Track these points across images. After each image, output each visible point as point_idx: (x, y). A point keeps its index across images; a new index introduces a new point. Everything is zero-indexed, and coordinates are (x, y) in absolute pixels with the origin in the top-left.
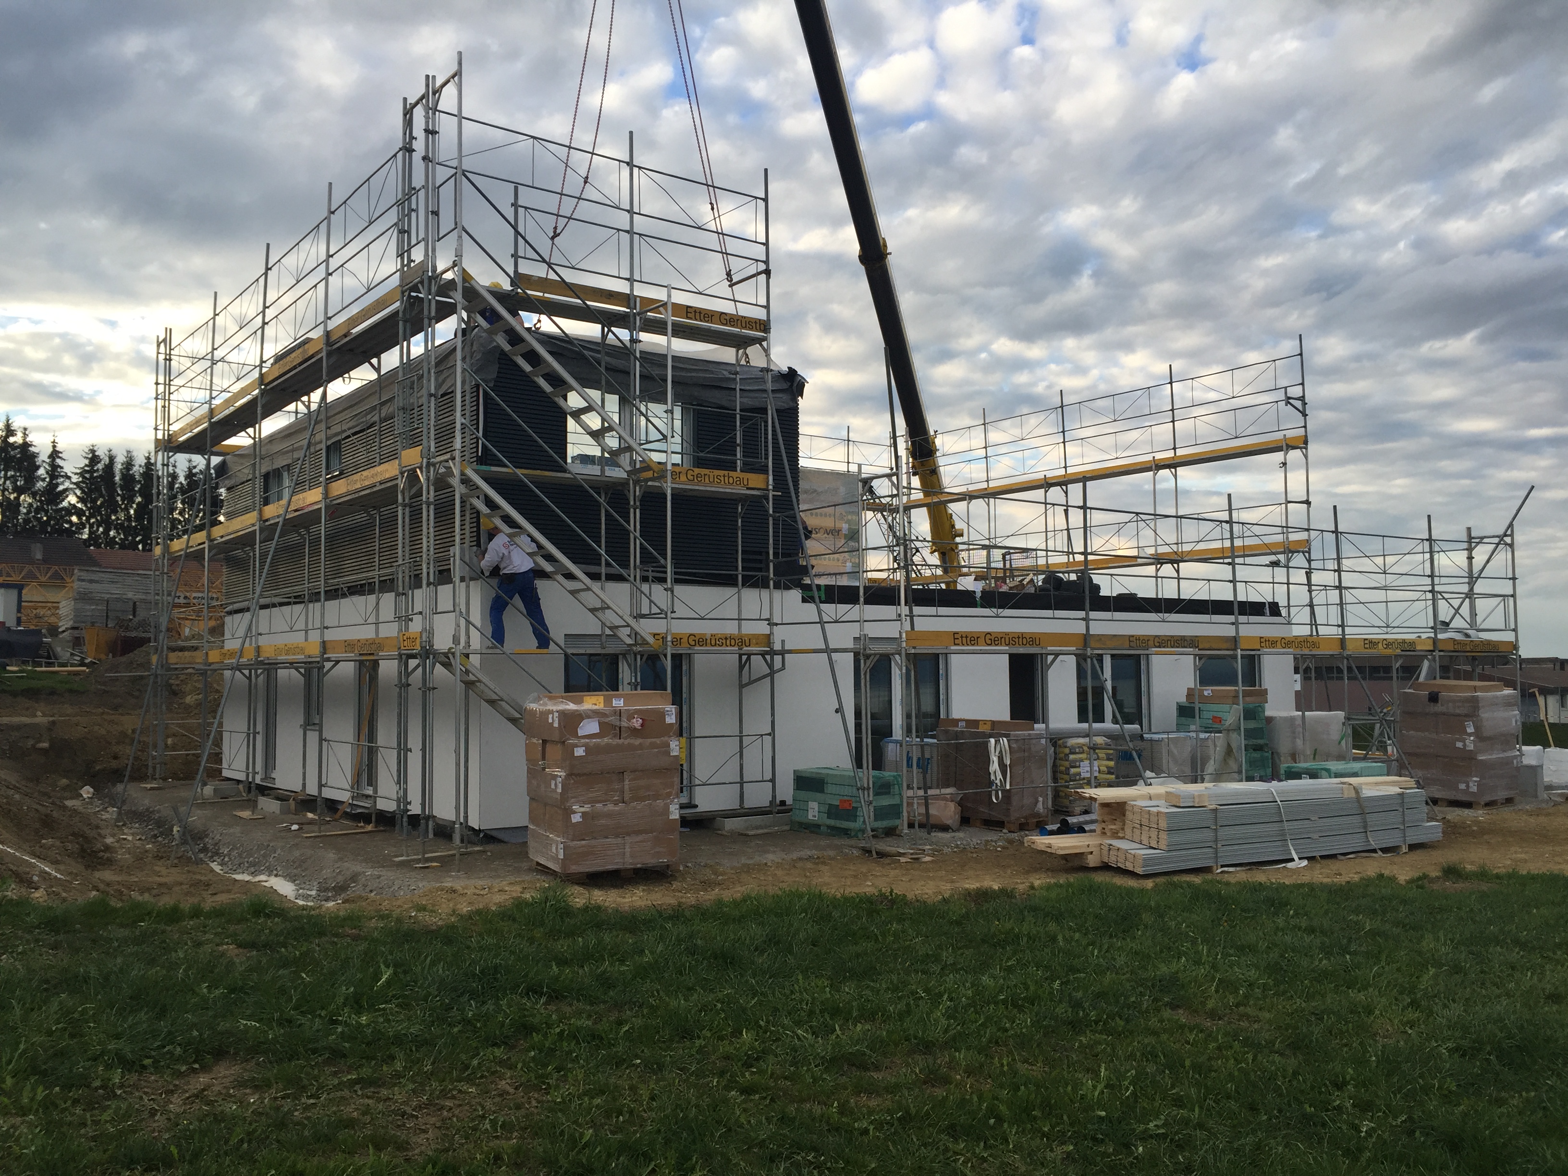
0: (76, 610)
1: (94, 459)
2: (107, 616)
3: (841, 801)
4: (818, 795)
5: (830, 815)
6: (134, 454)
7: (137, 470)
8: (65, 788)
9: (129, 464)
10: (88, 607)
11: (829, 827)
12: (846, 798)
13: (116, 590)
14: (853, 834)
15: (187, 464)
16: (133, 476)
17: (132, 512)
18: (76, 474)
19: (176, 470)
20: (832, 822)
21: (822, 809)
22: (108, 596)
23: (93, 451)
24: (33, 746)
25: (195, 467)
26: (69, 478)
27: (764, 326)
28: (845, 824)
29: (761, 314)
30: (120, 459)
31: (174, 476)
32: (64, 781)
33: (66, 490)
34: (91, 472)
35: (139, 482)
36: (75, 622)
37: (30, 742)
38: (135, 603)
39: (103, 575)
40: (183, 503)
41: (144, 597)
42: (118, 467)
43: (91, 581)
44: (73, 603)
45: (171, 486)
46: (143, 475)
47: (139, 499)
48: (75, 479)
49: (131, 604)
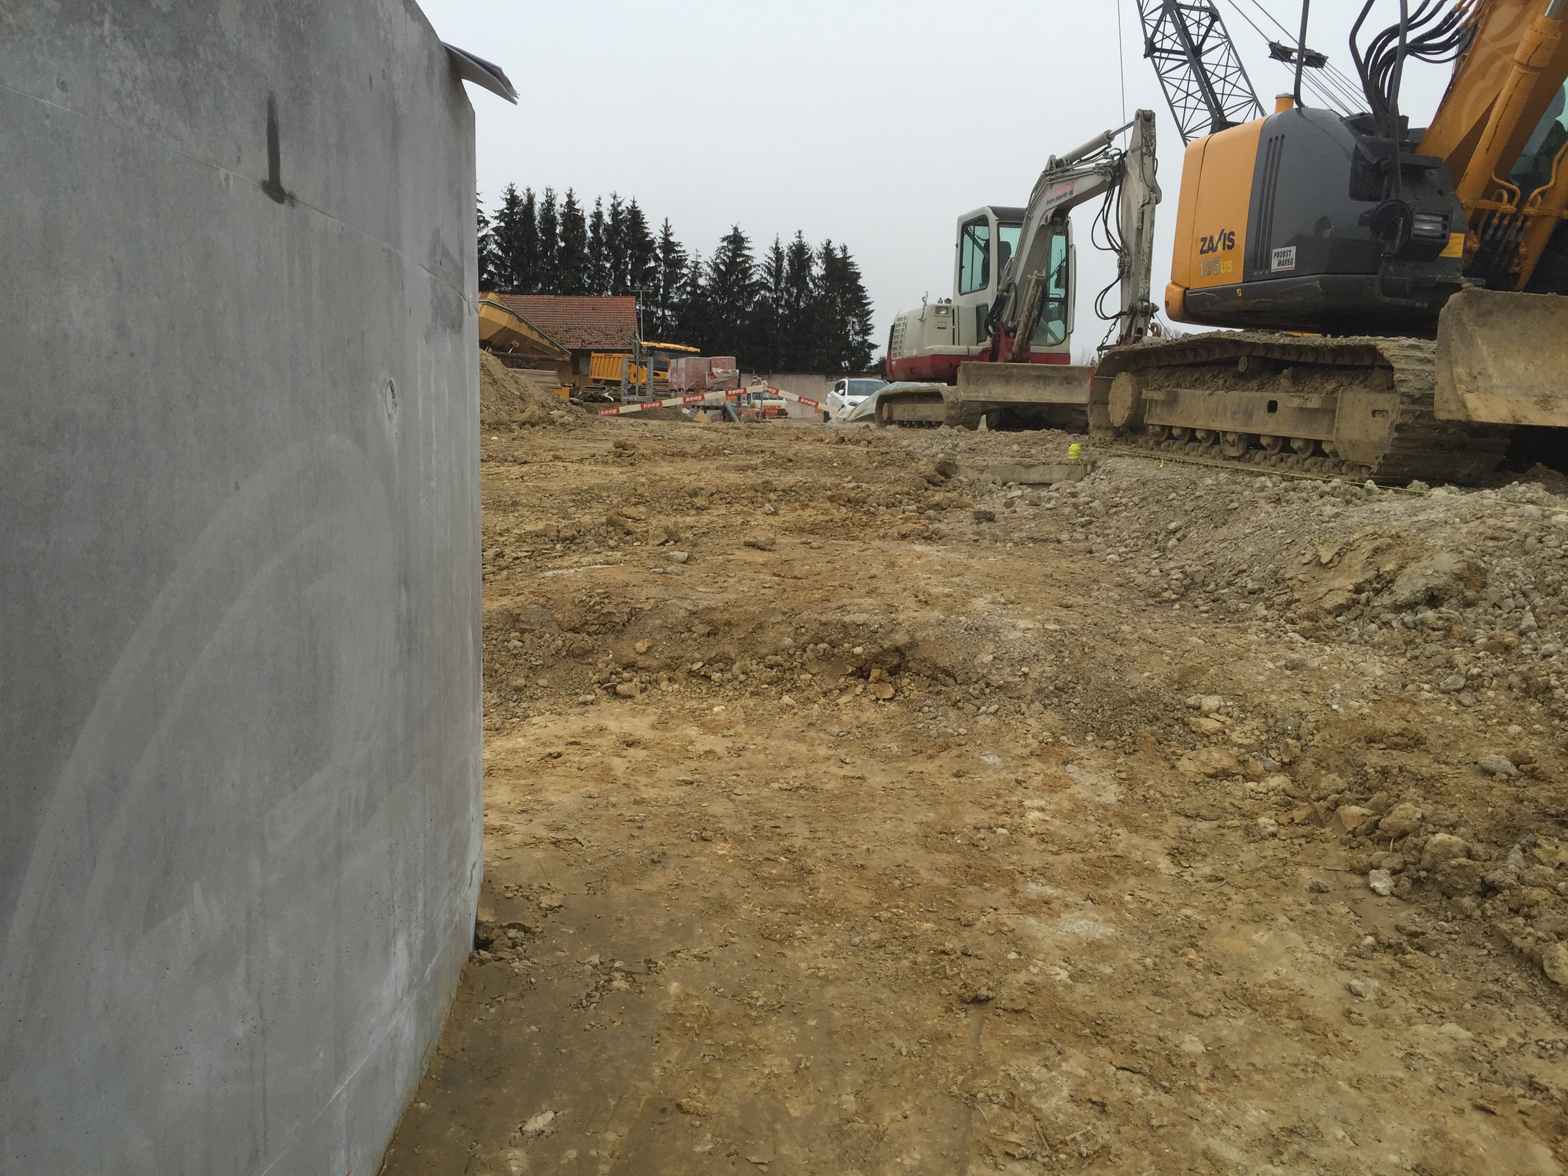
1: (513, 201)
6: (555, 192)
7: (559, 209)
9: (549, 204)
15: (612, 201)
16: (554, 217)
18: (496, 218)
19: (602, 209)
23: (511, 192)
25: (619, 204)
26: (487, 223)
30: (540, 199)
31: (598, 215)
33: (486, 236)
34: (512, 214)
35: (561, 224)
42: (537, 208)
45: (595, 227)
46: (563, 215)
47: (561, 244)
48: (494, 223)
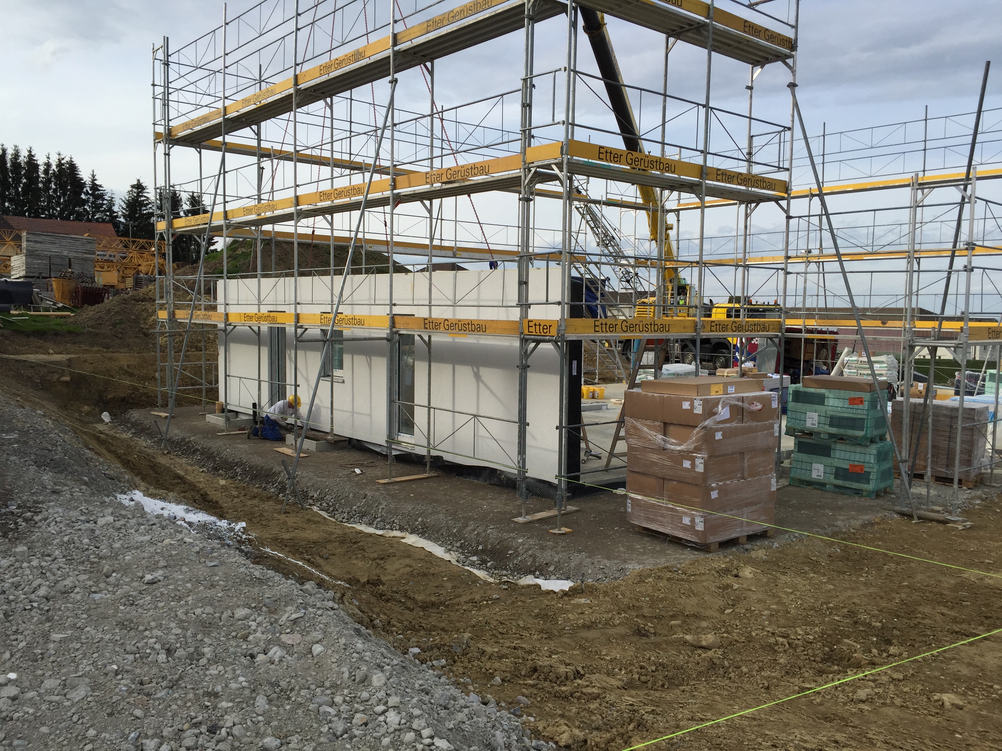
0: (27, 264)
2: (50, 269)
3: (851, 466)
4: (826, 458)
5: (837, 476)
7: (23, 159)
8: (88, 414)
9: (16, 155)
10: (35, 261)
11: (836, 486)
12: (856, 463)
13: (55, 249)
14: (864, 493)
16: (20, 163)
17: (20, 189)
20: (840, 482)
21: (828, 470)
22: (49, 253)
24: (58, 379)
27: (792, 45)
28: (855, 485)
29: (789, 33)
31: (48, 165)
32: (86, 408)
35: (24, 168)
36: (26, 272)
37: (56, 377)
38: (70, 259)
39: (45, 238)
40: (55, 184)
41: (76, 255)
42: (9, 157)
43: (36, 242)
44: (24, 258)
46: (26, 163)
47: (24, 181)
49: (68, 260)
